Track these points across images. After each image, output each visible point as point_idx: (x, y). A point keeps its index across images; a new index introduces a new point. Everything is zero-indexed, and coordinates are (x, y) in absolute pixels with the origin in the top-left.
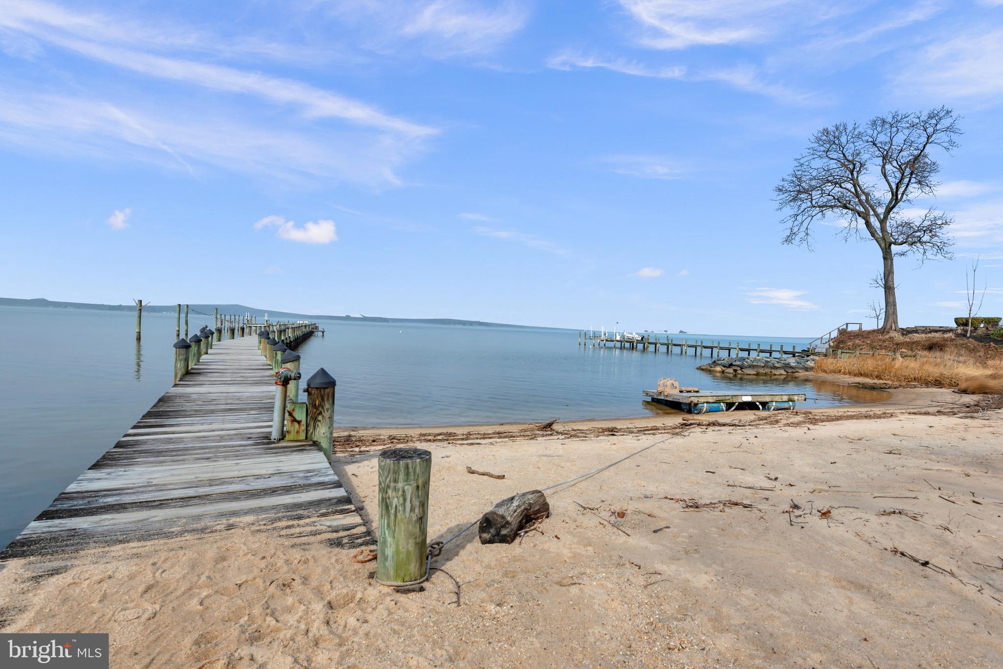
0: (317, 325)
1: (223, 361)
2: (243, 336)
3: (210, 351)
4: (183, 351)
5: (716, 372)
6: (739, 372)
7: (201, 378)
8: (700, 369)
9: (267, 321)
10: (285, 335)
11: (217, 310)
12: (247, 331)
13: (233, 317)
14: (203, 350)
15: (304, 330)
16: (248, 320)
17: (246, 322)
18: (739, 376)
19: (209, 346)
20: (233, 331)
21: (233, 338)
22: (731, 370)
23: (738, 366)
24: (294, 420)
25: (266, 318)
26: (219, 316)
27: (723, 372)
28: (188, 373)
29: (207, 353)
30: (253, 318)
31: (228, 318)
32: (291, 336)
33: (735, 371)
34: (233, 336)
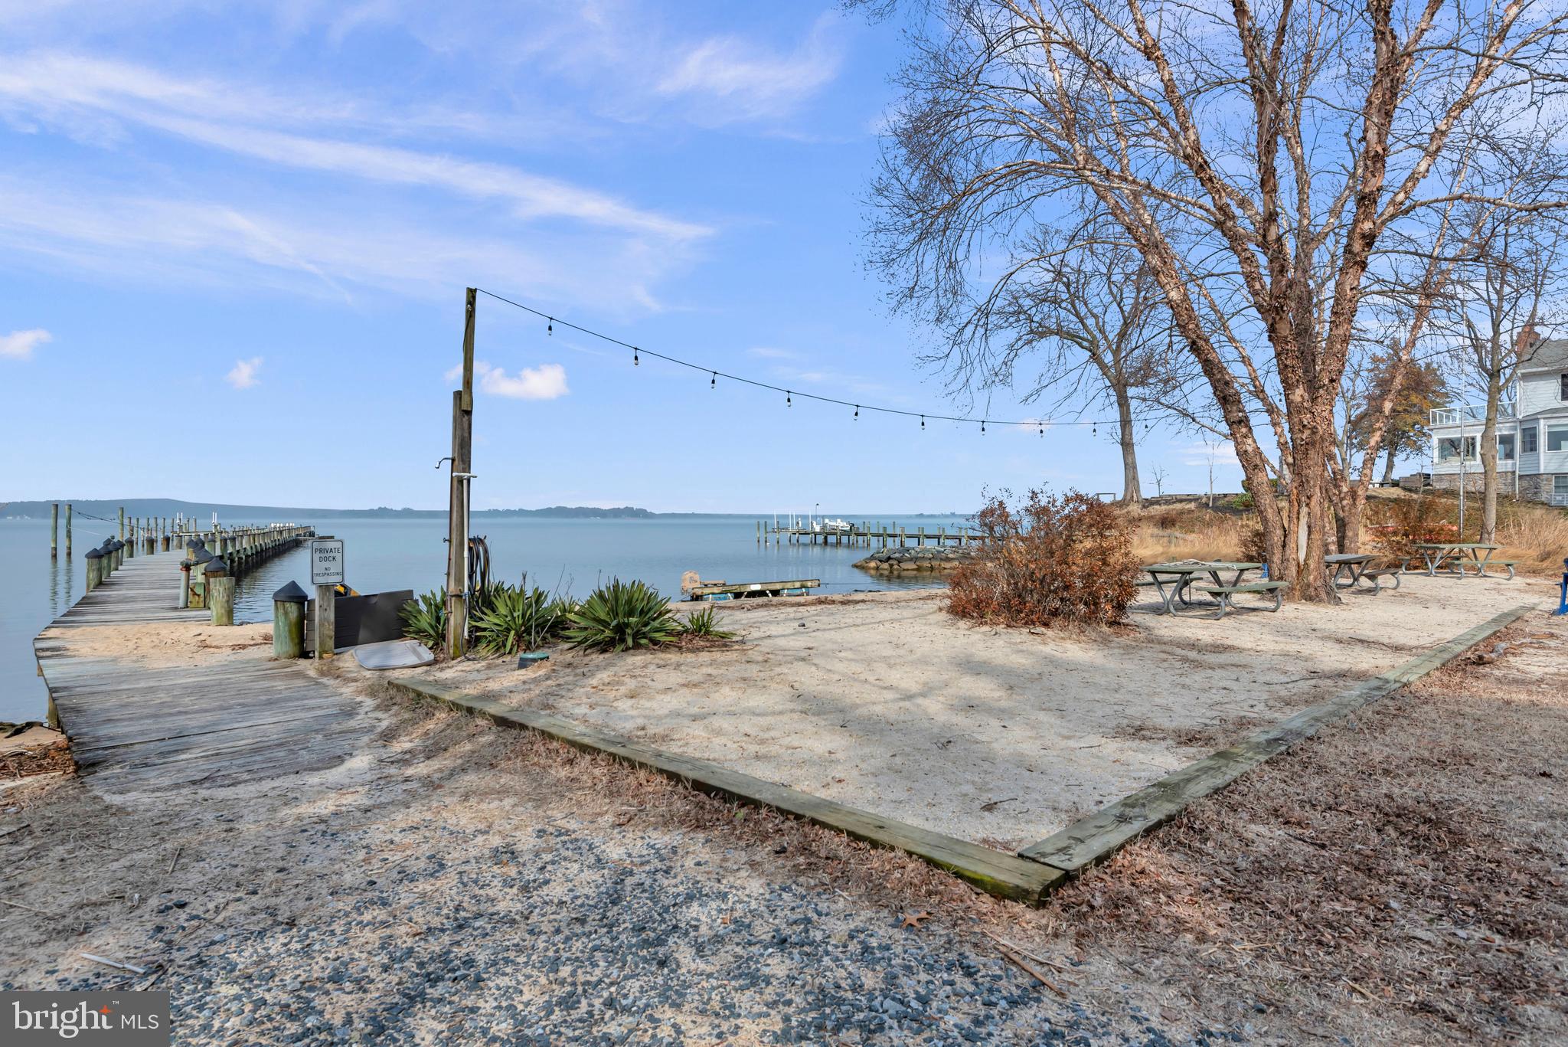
0: (312, 529)
1: (141, 575)
2: (167, 549)
3: (120, 568)
4: (96, 561)
5: (870, 568)
6: (896, 567)
7: (117, 587)
8: (855, 566)
9: (216, 526)
10: (234, 546)
11: (122, 509)
12: (174, 543)
13: (152, 522)
14: (113, 566)
15: (277, 537)
16: (181, 526)
17: (177, 528)
18: (895, 573)
19: (119, 562)
20: (151, 543)
21: (152, 553)
22: (886, 566)
23: (895, 559)
24: (195, 594)
25: (215, 521)
26: (126, 521)
27: (877, 568)
28: (100, 584)
29: (117, 569)
30: (192, 521)
31: (143, 522)
32: (248, 548)
33: (891, 566)
34: (151, 551)
